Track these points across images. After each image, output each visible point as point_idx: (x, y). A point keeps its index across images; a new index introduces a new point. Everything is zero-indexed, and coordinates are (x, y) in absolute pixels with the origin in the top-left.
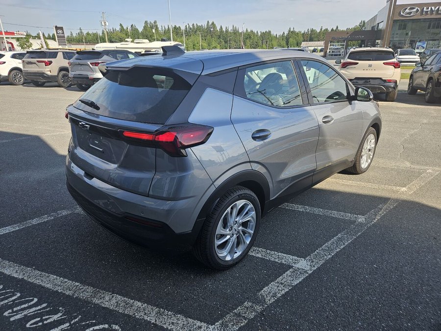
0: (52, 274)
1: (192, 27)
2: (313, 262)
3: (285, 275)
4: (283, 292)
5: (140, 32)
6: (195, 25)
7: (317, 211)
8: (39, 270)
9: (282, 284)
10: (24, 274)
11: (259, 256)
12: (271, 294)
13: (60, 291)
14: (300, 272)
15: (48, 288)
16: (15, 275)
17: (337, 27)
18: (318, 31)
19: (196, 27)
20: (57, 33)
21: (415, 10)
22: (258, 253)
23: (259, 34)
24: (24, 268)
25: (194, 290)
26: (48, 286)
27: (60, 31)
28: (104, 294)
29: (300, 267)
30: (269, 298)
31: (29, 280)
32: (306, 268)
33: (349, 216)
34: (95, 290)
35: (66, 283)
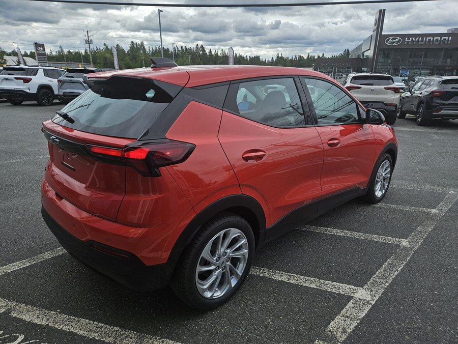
0: (83, 318)
1: (180, 49)
2: (372, 291)
3: (347, 307)
4: (352, 327)
5: (126, 52)
6: (184, 47)
7: (357, 235)
8: (66, 314)
9: (347, 317)
10: (48, 320)
11: (313, 286)
12: (340, 330)
13: (97, 339)
14: (363, 303)
15: (81, 335)
16: (38, 321)
17: (323, 55)
18: (306, 58)
19: (184, 49)
20: (37, 50)
21: (397, 40)
22: (311, 283)
23: (248, 58)
24: (47, 312)
25: (255, 329)
26: (81, 332)
27: (40, 49)
28: (151, 339)
29: (361, 298)
30: (339, 334)
31: (56, 327)
32: (367, 299)
33: (391, 240)
34: (139, 335)
35: (103, 329)
